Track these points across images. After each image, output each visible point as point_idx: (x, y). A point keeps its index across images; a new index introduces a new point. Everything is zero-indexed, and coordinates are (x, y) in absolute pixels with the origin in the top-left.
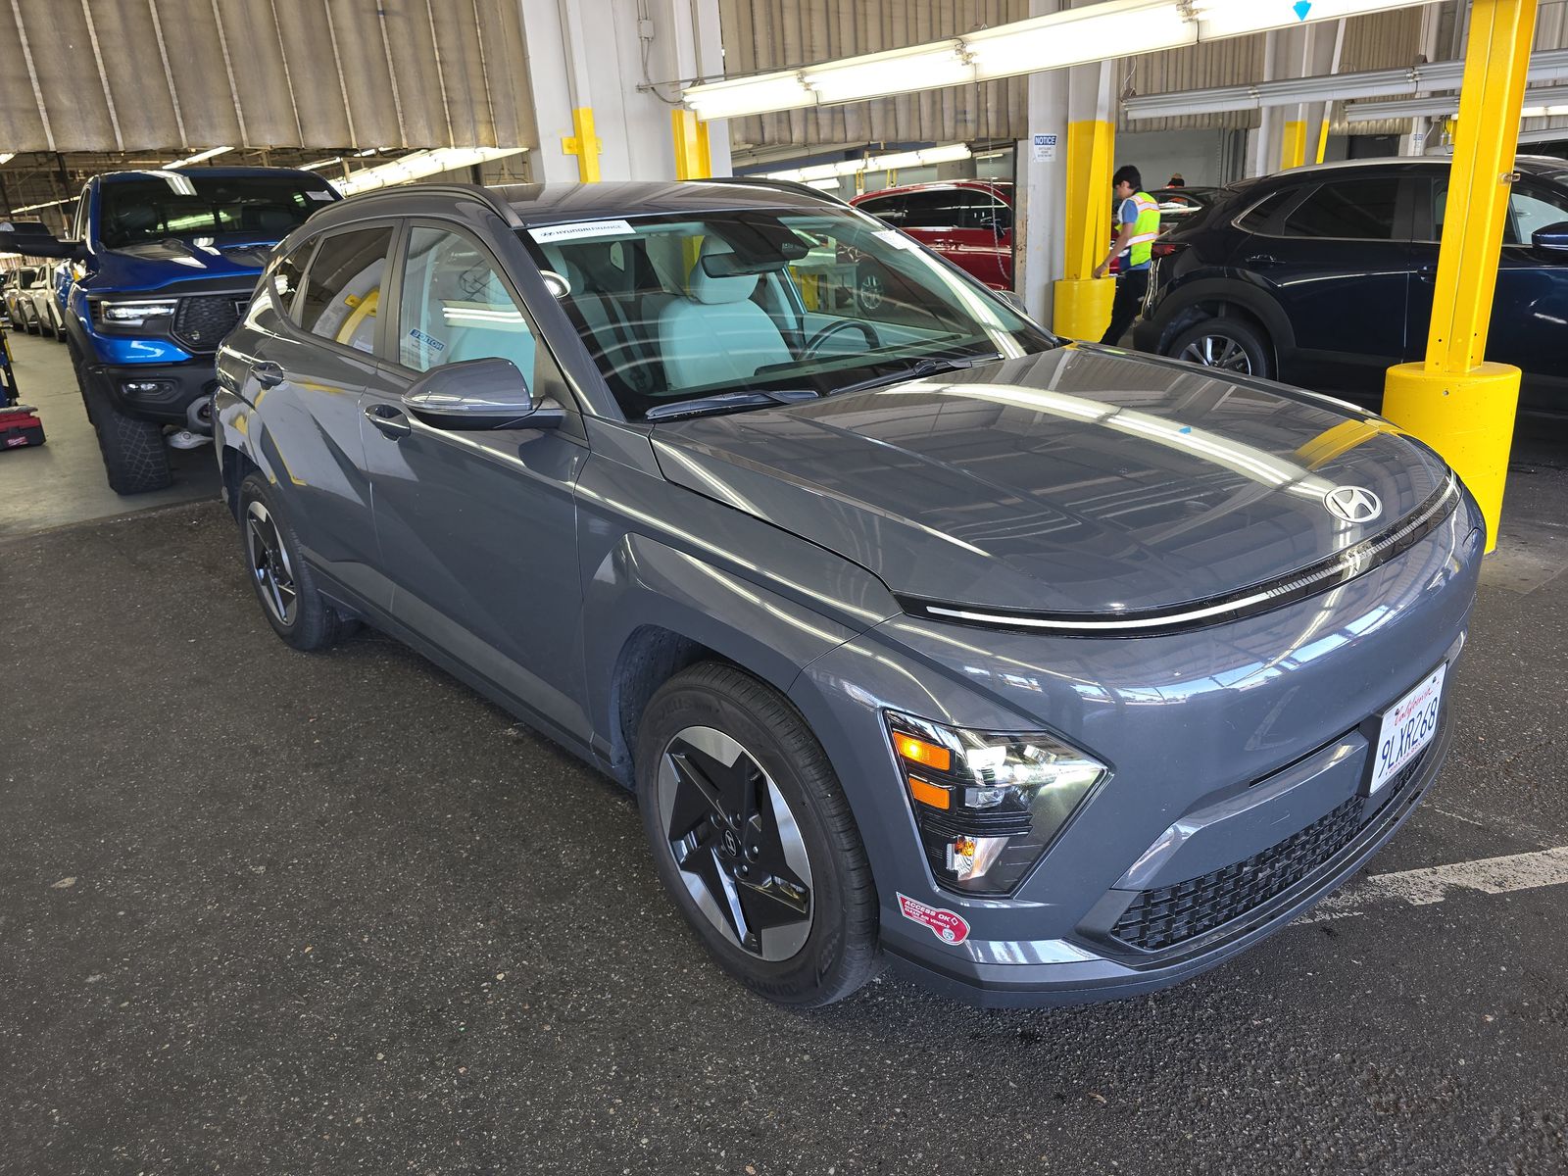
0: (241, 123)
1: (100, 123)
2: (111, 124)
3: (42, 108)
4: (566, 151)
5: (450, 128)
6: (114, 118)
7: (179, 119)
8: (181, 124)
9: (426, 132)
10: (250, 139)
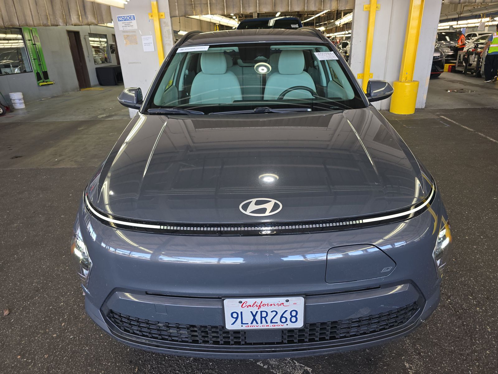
0: (258, 5)
1: (221, 7)
2: (224, 7)
3: (209, 3)
4: (365, 10)
5: (322, 3)
6: (225, 5)
7: (241, 5)
8: (241, 6)
9: (313, 5)
10: (259, 10)
